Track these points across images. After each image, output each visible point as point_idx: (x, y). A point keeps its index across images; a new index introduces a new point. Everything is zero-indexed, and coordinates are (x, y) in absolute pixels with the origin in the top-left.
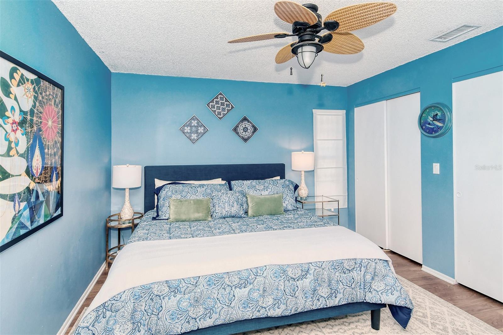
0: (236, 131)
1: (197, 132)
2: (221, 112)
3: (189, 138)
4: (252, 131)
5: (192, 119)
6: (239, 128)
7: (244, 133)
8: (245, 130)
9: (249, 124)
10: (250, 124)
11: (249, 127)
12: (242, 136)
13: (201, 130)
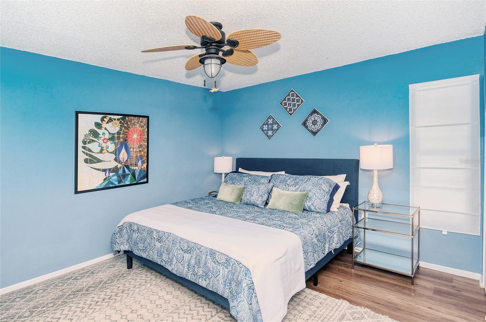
0: (305, 125)
1: (272, 129)
2: (292, 108)
3: (266, 134)
4: (321, 123)
5: (269, 118)
6: (308, 122)
7: (313, 126)
8: (315, 122)
9: (318, 116)
10: (320, 116)
11: (319, 119)
12: (311, 130)
13: (275, 127)
